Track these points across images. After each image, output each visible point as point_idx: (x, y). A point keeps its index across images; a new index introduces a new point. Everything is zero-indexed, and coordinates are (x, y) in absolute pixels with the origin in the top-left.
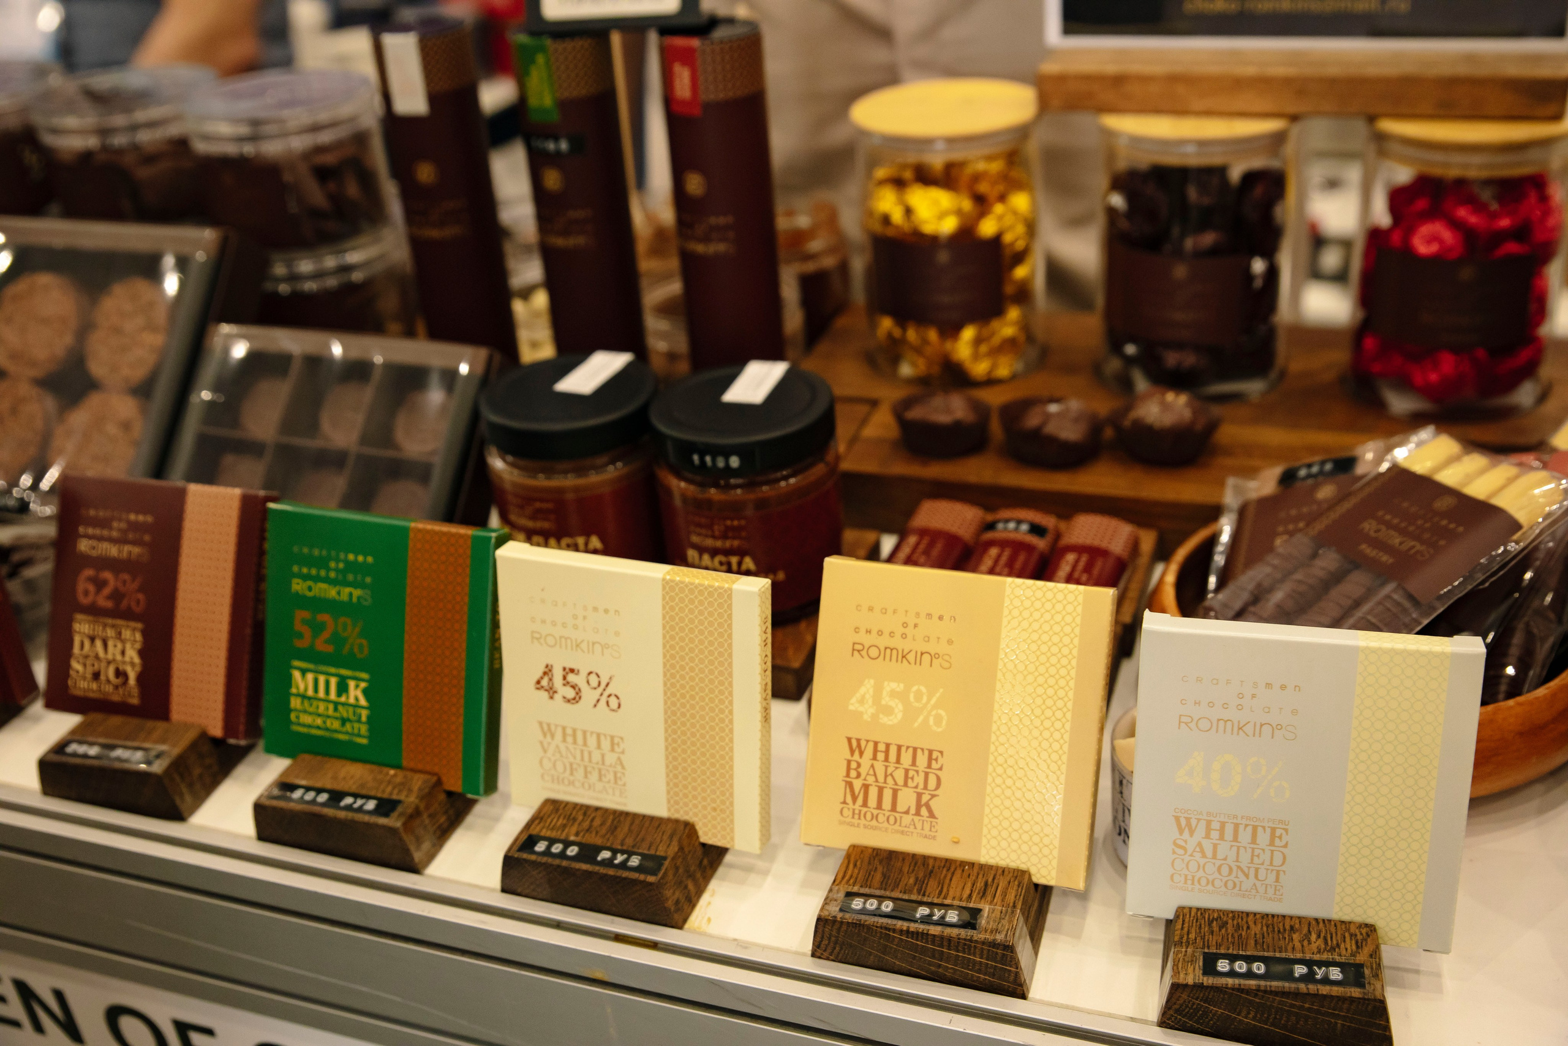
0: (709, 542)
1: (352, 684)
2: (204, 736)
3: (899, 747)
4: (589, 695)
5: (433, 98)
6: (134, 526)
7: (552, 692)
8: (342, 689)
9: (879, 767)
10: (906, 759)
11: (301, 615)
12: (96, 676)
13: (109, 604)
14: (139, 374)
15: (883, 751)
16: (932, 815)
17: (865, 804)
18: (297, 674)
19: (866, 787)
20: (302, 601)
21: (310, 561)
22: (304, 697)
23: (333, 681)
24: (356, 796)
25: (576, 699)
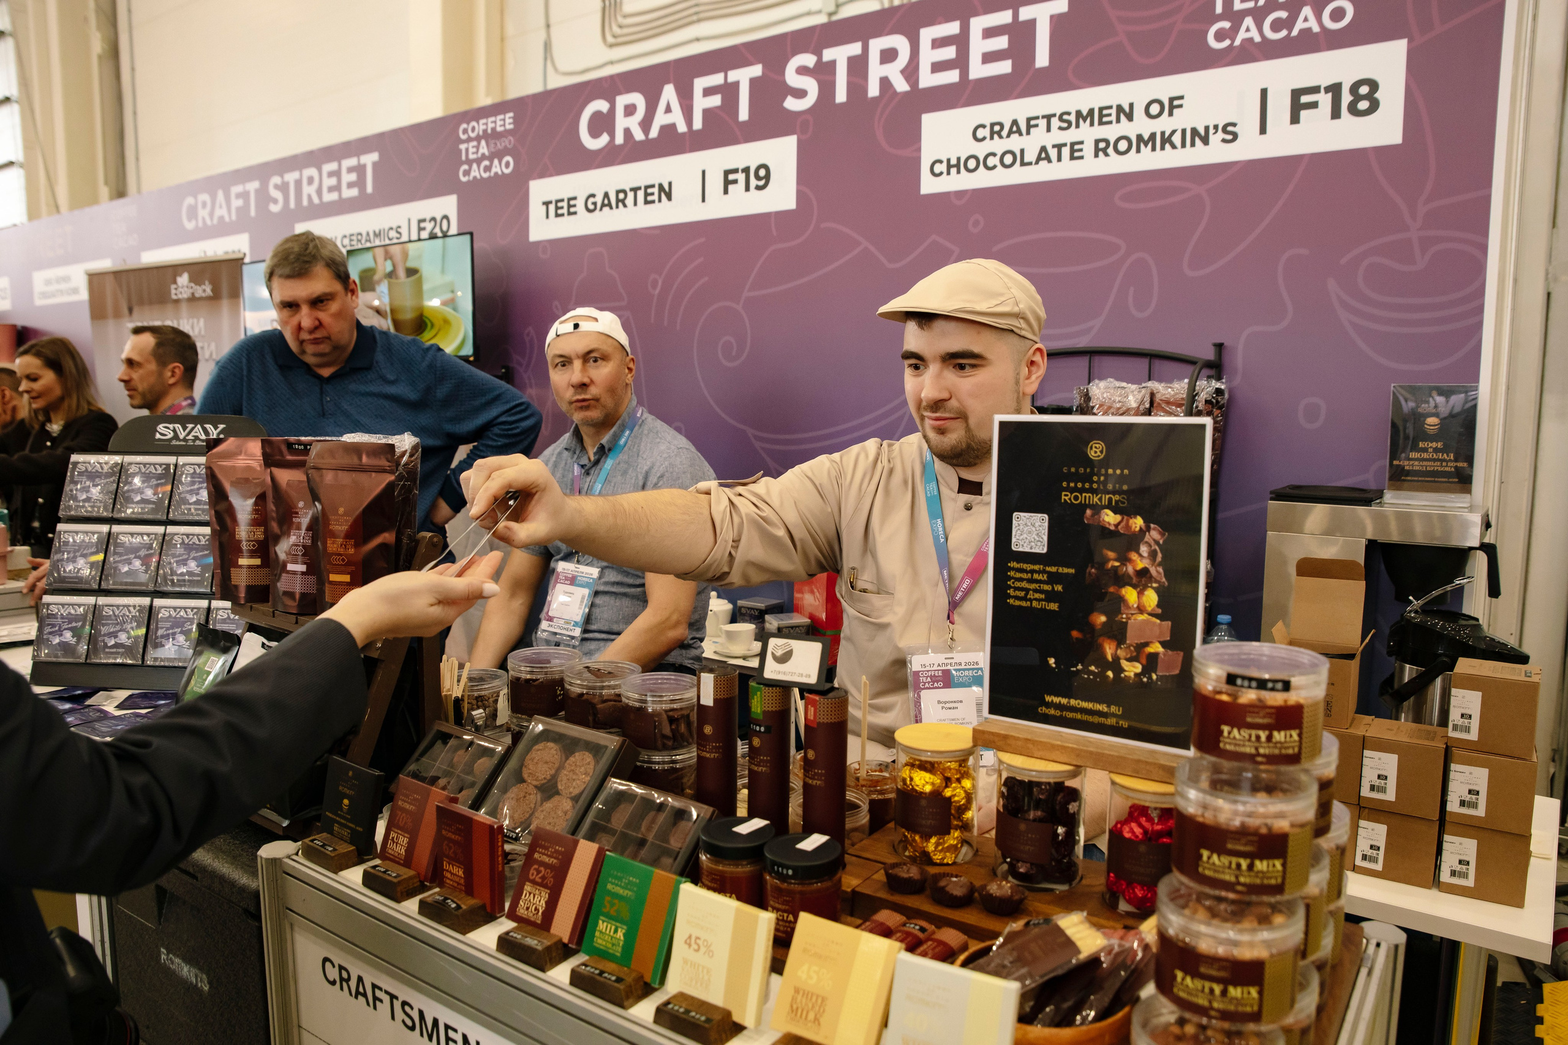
0: (777, 905)
1: (619, 930)
2: (560, 941)
3: (812, 994)
4: (703, 949)
5: (715, 700)
6: (556, 851)
7: (690, 945)
8: (616, 931)
9: (804, 1001)
10: (814, 998)
11: (608, 898)
12: (528, 908)
13: (540, 881)
14: (576, 792)
15: (807, 994)
16: (819, 1024)
17: (796, 1015)
18: (601, 922)
19: (797, 1009)
20: (609, 893)
21: (616, 878)
22: (601, 932)
23: (613, 927)
24: (609, 974)
25: (697, 950)
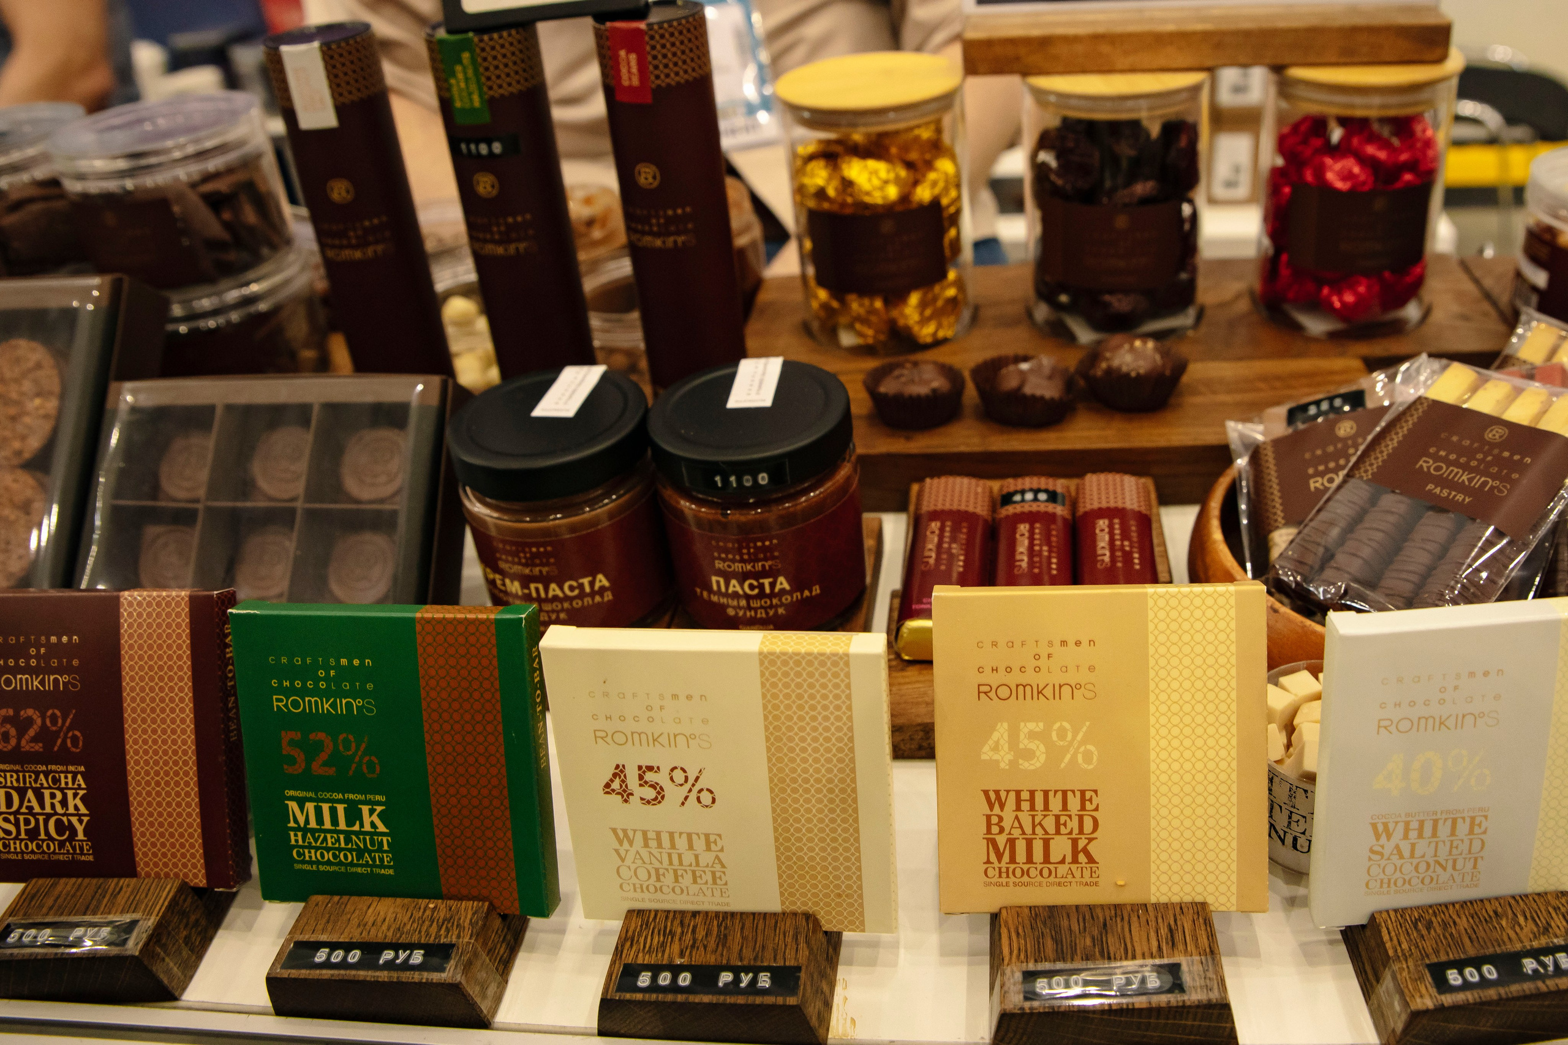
0: (738, 567)
1: (365, 809)
2: (185, 888)
3: (1046, 793)
4: (673, 794)
5: (342, 110)
6: (55, 650)
7: (626, 795)
8: (354, 815)
9: (1026, 819)
10: (1056, 804)
11: (286, 736)
12: (33, 834)
13: (38, 747)
15: (1027, 799)
16: (1091, 860)
17: (1013, 860)
18: (293, 805)
19: (1012, 842)
20: (286, 720)
21: (292, 673)
22: (305, 830)
23: (341, 808)
24: (396, 947)
25: (660, 796)
